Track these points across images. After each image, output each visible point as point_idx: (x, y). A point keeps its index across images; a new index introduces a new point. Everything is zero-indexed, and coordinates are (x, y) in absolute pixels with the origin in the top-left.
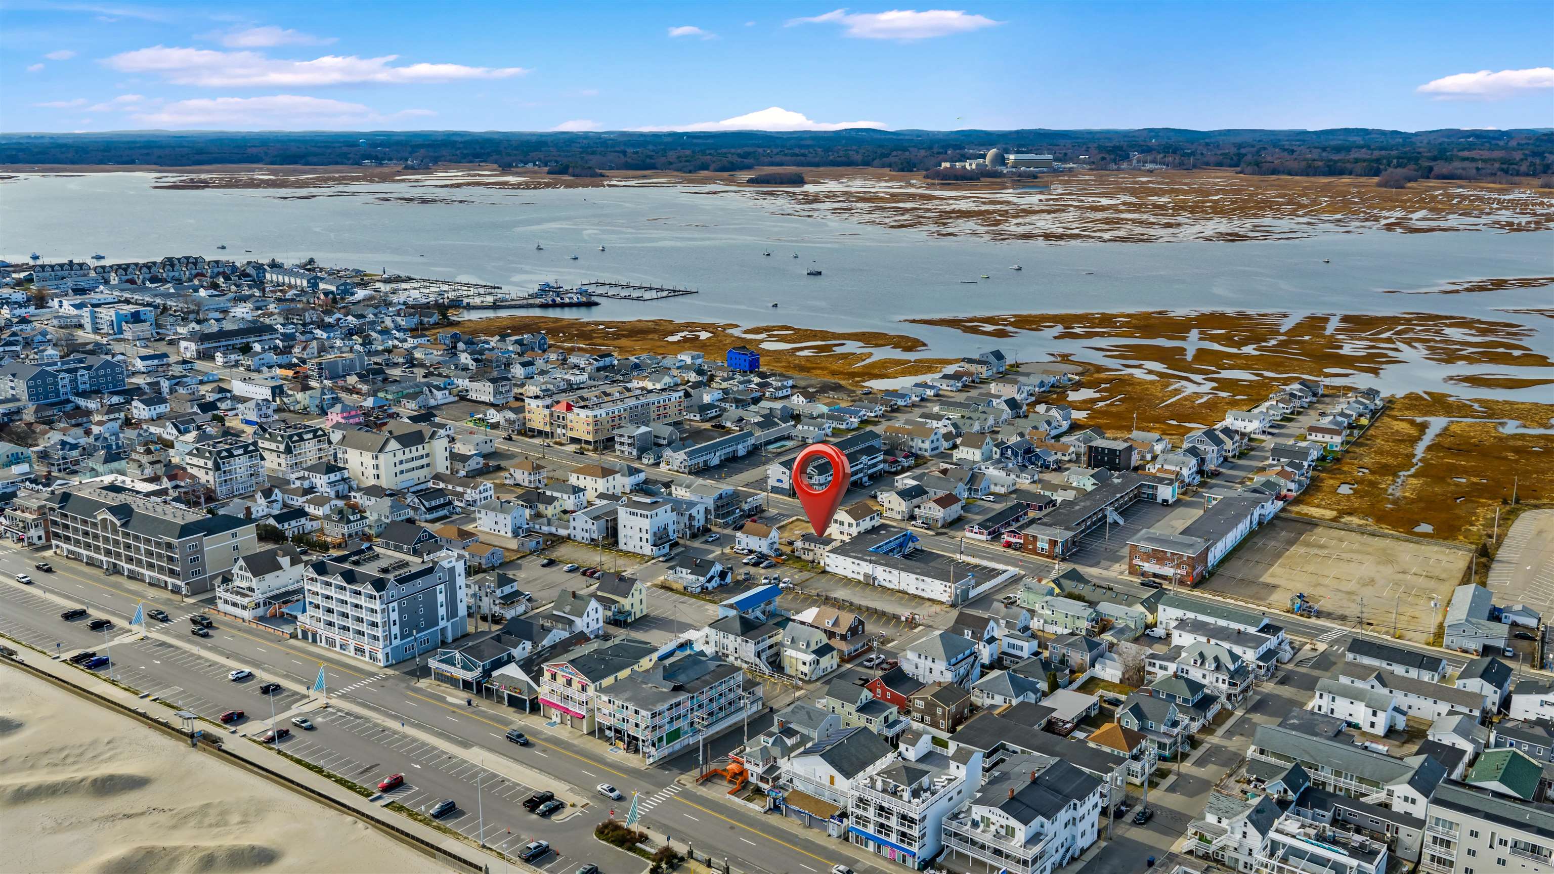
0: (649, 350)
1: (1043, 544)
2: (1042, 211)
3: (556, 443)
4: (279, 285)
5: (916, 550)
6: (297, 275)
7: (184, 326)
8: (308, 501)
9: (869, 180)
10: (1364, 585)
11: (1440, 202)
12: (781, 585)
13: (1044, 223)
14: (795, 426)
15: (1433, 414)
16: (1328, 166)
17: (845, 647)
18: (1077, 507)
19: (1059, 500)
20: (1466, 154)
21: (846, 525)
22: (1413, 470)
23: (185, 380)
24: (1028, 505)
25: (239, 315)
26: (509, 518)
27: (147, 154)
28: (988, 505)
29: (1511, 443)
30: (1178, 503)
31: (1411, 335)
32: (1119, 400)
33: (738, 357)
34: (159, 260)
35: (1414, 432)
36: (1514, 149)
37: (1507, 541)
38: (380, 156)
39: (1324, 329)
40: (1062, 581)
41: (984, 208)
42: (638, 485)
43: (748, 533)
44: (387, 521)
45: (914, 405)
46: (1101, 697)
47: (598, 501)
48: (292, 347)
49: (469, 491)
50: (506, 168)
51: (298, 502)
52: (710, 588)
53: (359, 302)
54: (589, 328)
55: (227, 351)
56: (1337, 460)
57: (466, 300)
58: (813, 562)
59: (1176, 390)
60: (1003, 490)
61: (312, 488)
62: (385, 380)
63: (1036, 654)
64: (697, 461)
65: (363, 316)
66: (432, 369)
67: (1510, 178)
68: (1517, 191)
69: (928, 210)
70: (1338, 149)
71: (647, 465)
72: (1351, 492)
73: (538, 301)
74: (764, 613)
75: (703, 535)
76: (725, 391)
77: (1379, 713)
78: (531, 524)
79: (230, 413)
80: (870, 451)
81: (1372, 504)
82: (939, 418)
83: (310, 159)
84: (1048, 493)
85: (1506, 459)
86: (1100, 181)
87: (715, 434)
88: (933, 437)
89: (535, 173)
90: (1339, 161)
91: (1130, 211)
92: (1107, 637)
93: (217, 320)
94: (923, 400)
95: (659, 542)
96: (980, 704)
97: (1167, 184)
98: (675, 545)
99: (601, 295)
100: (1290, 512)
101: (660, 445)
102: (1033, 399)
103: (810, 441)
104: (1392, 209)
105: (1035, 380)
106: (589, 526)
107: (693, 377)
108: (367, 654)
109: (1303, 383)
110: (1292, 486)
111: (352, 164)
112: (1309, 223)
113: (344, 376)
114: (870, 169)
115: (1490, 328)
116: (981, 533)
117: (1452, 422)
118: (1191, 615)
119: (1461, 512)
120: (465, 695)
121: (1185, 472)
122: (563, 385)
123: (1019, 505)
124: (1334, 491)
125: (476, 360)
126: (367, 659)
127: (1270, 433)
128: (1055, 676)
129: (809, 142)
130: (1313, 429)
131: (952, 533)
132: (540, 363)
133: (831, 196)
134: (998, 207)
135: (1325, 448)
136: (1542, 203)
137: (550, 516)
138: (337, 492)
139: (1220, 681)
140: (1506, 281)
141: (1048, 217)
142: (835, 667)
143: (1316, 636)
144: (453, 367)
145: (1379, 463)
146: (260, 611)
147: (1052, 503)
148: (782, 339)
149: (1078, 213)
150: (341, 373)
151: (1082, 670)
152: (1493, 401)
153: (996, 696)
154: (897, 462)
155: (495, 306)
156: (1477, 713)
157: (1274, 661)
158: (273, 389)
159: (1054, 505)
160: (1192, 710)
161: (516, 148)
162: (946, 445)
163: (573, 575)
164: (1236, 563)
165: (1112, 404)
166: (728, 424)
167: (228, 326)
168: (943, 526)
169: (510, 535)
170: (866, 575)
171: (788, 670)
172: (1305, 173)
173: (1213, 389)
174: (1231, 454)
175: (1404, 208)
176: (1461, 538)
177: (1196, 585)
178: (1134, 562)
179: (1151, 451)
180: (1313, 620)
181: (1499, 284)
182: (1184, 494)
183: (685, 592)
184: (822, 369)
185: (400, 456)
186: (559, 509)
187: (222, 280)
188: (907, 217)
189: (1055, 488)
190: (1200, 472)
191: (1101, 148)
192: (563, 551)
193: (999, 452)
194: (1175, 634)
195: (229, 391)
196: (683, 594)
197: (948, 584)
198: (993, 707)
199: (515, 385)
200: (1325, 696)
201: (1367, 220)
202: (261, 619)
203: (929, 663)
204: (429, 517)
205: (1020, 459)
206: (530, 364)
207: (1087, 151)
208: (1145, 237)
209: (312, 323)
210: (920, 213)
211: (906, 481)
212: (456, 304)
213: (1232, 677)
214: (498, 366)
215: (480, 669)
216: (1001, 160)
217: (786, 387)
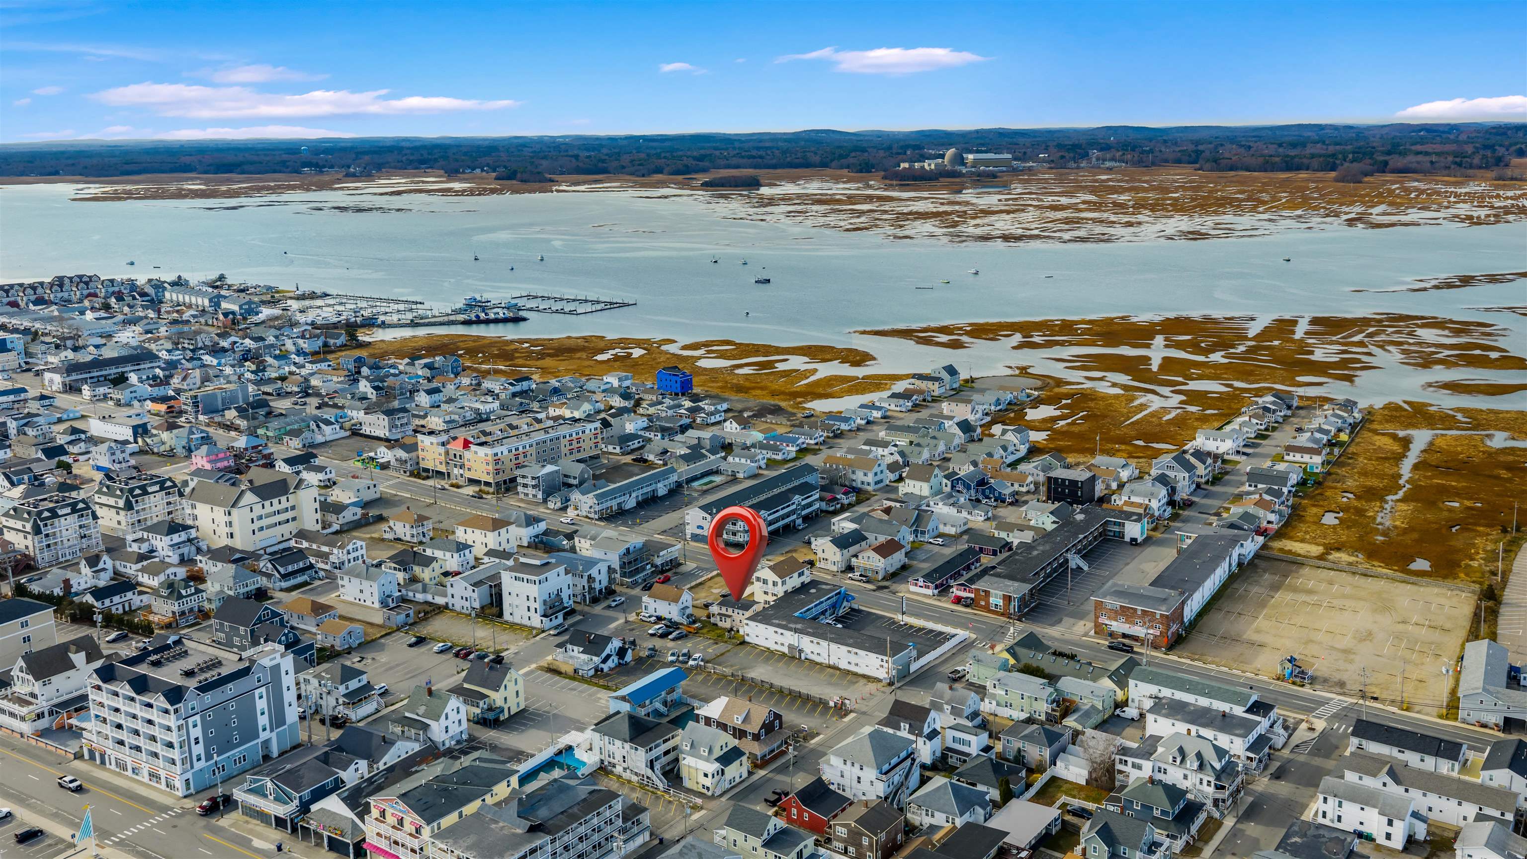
0: (575, 371)
1: (996, 600)
2: (1001, 212)
3: (452, 485)
4: (179, 305)
5: (853, 610)
6: (199, 293)
7: (56, 355)
8: (143, 570)
9: (827, 181)
10: (1361, 640)
11: (1398, 196)
12: (691, 663)
13: (1003, 224)
14: (725, 458)
15: (1414, 426)
16: (1286, 162)
17: (757, 749)
18: (1035, 553)
19: (1016, 542)
20: (1419, 148)
21: (770, 583)
22: (1401, 494)
23: (35, 419)
24: (981, 550)
25: (125, 341)
26: (375, 586)
27: (73, 165)
28: (936, 549)
29: (1502, 458)
30: (1148, 541)
31: (1383, 337)
32: (1081, 418)
33: (669, 378)
34: (48, 280)
35: (1397, 448)
36: (1466, 143)
37: (1513, 579)
38: (321, 163)
39: (1294, 333)
40: (1019, 650)
41: (942, 209)
42: (537, 536)
43: (655, 597)
44: (231, 593)
45: (859, 429)
46: (1064, 805)
47: (486, 559)
48: (171, 376)
49: (335, 551)
50: (452, 173)
51: (131, 569)
52: (606, 670)
53: (263, 322)
54: (513, 347)
55: (97, 382)
56: (1318, 484)
57: (382, 318)
58: (731, 629)
59: (1141, 405)
60: (952, 531)
61: (152, 551)
62: (269, 414)
63: (987, 749)
64: (609, 504)
65: (262, 339)
66: (326, 399)
67: (1463, 170)
68: (1471, 183)
69: (885, 212)
70: (1294, 145)
71: (553, 510)
72: (1337, 522)
73: (461, 317)
74: (665, 703)
75: (606, 598)
76: (650, 417)
77: (1396, 822)
78: (404, 592)
79: (81, 458)
80: (804, 489)
81: (1361, 537)
82: (884, 444)
83: (245, 167)
84: (1003, 535)
85: (1498, 477)
86: (1060, 180)
87: (636, 469)
88: (876, 469)
89: (482, 178)
90: (1295, 156)
91: (1090, 210)
92: (1070, 722)
93: (97, 347)
94: (868, 422)
95: (550, 612)
96: (917, 823)
97: (1127, 181)
98: (571, 613)
99: (531, 309)
100: (1271, 548)
101: (570, 486)
102: (989, 419)
103: (741, 475)
104: (1352, 203)
105: (991, 397)
106: (469, 593)
107: (617, 402)
108: (163, 781)
109: (1277, 394)
110: (1272, 517)
111: (291, 172)
112: (1270, 220)
113: (223, 410)
114: (829, 171)
115: (1462, 328)
116: (928, 587)
117: (1437, 435)
118: (1166, 692)
119: (1458, 543)
120: (277, 835)
121: (1154, 504)
122: (469, 415)
123: (970, 551)
124: (1318, 523)
125: (376, 388)
126: (163, 786)
127: (1244, 454)
128: (1007, 783)
129: (767, 145)
130: (1290, 449)
131: (895, 587)
132: (450, 389)
133: (786, 199)
134: (957, 208)
135: (1305, 470)
136: (1498, 196)
137: (427, 580)
138: (182, 555)
139: (1205, 782)
140: (1473, 277)
141: (1007, 217)
142: (745, 775)
143: (1312, 710)
144: (349, 396)
145: (1365, 487)
146: (44, 723)
147: (1008, 546)
148: (722, 355)
149: (1038, 212)
150: (220, 407)
151: (1041, 769)
152: (1476, 410)
153: (936, 814)
154: (835, 499)
155: (413, 324)
156: (1510, 817)
157: (1266, 750)
158: (135, 428)
159: (1010, 549)
160: (1172, 826)
161: (465, 154)
162: (892, 476)
163: (443, 657)
164: (1215, 617)
165: (1073, 423)
166: (651, 457)
167: (108, 353)
168: (884, 579)
169: (377, 605)
170: (791, 647)
171: (687, 783)
172: (1263, 168)
173: (1182, 402)
174: (1203, 480)
175: (1363, 203)
176: (1462, 575)
177: (1170, 648)
178: (1100, 620)
179: (1117, 478)
180: (1307, 690)
181: (1466, 281)
182: (1154, 529)
183: (575, 676)
184: (762, 388)
185: (258, 510)
186: (438, 571)
187: (113, 300)
188: (863, 219)
189: (1009, 527)
190: (1171, 503)
191: (1060, 146)
192: (437, 626)
193: (949, 483)
194: (1150, 718)
195: (84, 432)
196: (573, 678)
197: (885, 658)
198: (933, 828)
199: (415, 416)
200: (1330, 800)
201: (1327, 216)
202: (43, 734)
203: (856, 770)
204: (284, 584)
205: (973, 492)
206: (437, 391)
207: (1046, 149)
208: (1106, 237)
209: (205, 347)
210: (876, 215)
211: (843, 524)
212: (370, 323)
213: (1218, 778)
214: (402, 394)
215: (296, 802)
216: (959, 159)
217: (718, 412)
